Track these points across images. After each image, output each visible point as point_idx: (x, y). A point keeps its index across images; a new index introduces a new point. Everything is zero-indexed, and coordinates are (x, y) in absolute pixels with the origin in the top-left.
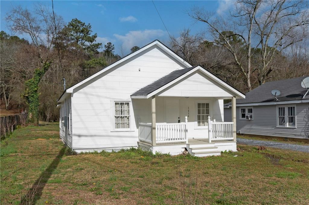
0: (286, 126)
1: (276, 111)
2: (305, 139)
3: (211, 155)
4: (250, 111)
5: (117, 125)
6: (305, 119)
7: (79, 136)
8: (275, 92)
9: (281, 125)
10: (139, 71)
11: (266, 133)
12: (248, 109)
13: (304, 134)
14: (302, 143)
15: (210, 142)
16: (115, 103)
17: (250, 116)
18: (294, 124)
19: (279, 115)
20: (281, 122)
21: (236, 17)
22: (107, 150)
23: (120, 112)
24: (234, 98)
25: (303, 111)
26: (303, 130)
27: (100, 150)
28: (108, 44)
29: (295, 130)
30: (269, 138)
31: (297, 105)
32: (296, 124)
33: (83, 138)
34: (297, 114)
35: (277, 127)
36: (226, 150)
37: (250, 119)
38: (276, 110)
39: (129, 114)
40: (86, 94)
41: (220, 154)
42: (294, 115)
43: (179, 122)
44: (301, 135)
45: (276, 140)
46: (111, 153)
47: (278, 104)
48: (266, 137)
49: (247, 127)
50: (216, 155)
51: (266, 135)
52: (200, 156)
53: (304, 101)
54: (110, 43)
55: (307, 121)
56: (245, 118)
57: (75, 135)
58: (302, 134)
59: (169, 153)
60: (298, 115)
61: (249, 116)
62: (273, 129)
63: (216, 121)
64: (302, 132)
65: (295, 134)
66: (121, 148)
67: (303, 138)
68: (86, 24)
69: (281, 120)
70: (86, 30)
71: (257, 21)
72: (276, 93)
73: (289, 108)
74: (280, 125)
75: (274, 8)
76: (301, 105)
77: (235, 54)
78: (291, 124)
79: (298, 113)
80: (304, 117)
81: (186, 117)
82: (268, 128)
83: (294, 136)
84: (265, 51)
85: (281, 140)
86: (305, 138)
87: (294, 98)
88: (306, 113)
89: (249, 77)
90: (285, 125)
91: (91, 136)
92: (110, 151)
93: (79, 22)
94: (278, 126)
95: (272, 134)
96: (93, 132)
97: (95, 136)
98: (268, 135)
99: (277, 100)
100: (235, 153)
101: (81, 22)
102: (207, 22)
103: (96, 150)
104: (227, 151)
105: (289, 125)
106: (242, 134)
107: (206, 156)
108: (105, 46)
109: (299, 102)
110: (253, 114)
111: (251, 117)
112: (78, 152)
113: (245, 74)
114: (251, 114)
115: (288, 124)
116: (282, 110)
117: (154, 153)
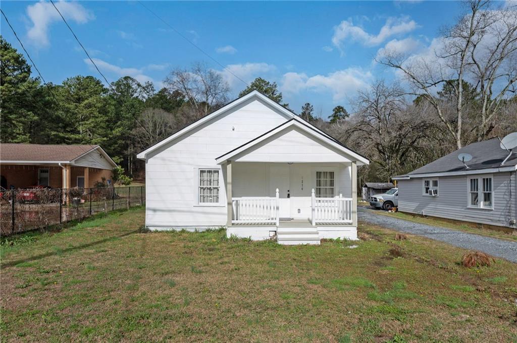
0: (480, 206)
1: (466, 184)
2: (505, 227)
3: (305, 243)
4: (435, 184)
5: (203, 199)
6: (505, 196)
7: (155, 210)
8: (462, 156)
9: (474, 204)
10: (233, 130)
11: (454, 216)
12: (433, 181)
13: (504, 219)
14: (501, 232)
15: (314, 224)
16: (201, 171)
17: (434, 191)
18: (490, 204)
19: (472, 190)
20: (474, 199)
21: (444, 58)
22: (189, 228)
23: (209, 182)
24: (353, 163)
25: (503, 185)
26: (503, 213)
27: (178, 228)
28: (306, 104)
29: (491, 212)
30: (457, 224)
31: (494, 176)
32: (493, 204)
33: (158, 213)
34: (494, 189)
35: (468, 207)
36: (339, 238)
37: (433, 195)
38: (466, 182)
39: (218, 185)
40: (163, 159)
41: (319, 243)
42: (490, 190)
43: (289, 196)
44: (499, 221)
45: (466, 226)
46: (194, 233)
47: (468, 173)
48: (455, 222)
49: (431, 206)
50: (312, 243)
51: (454, 218)
52: (286, 243)
53: (502, 170)
54: (308, 104)
55: (508, 199)
56: (428, 194)
57: (150, 209)
58: (501, 219)
59: (250, 237)
60: (496, 191)
61: (432, 190)
62: (463, 210)
63: (343, 196)
64: (501, 216)
65: (491, 218)
66: (206, 228)
67: (502, 225)
68: (271, 83)
69: (474, 197)
70: (271, 90)
71: (476, 60)
72: (463, 159)
73: (484, 179)
74: (472, 204)
75: (503, 40)
76: (500, 176)
77: (438, 107)
78: (487, 203)
79: (496, 187)
80: (503, 193)
81: (277, 190)
82: (457, 209)
83: (490, 221)
84: (486, 101)
85: (473, 227)
86: (504, 225)
87: (490, 165)
88: (506, 188)
89: (459, 137)
90: (479, 204)
91: (170, 211)
92: (193, 231)
93: (264, 82)
94: (470, 206)
95: (462, 217)
96: (171, 207)
97: (174, 211)
98: (456, 219)
99: (468, 167)
100: (353, 243)
101: (265, 82)
102: (400, 68)
103: (174, 228)
104: (341, 239)
105: (485, 205)
106: (426, 216)
107: (296, 244)
108: (303, 107)
109: (495, 171)
110: (438, 188)
111: (436, 192)
112: (152, 229)
113: (454, 133)
114: (435, 188)
115: (483, 203)
116: (474, 182)
117: (229, 236)
